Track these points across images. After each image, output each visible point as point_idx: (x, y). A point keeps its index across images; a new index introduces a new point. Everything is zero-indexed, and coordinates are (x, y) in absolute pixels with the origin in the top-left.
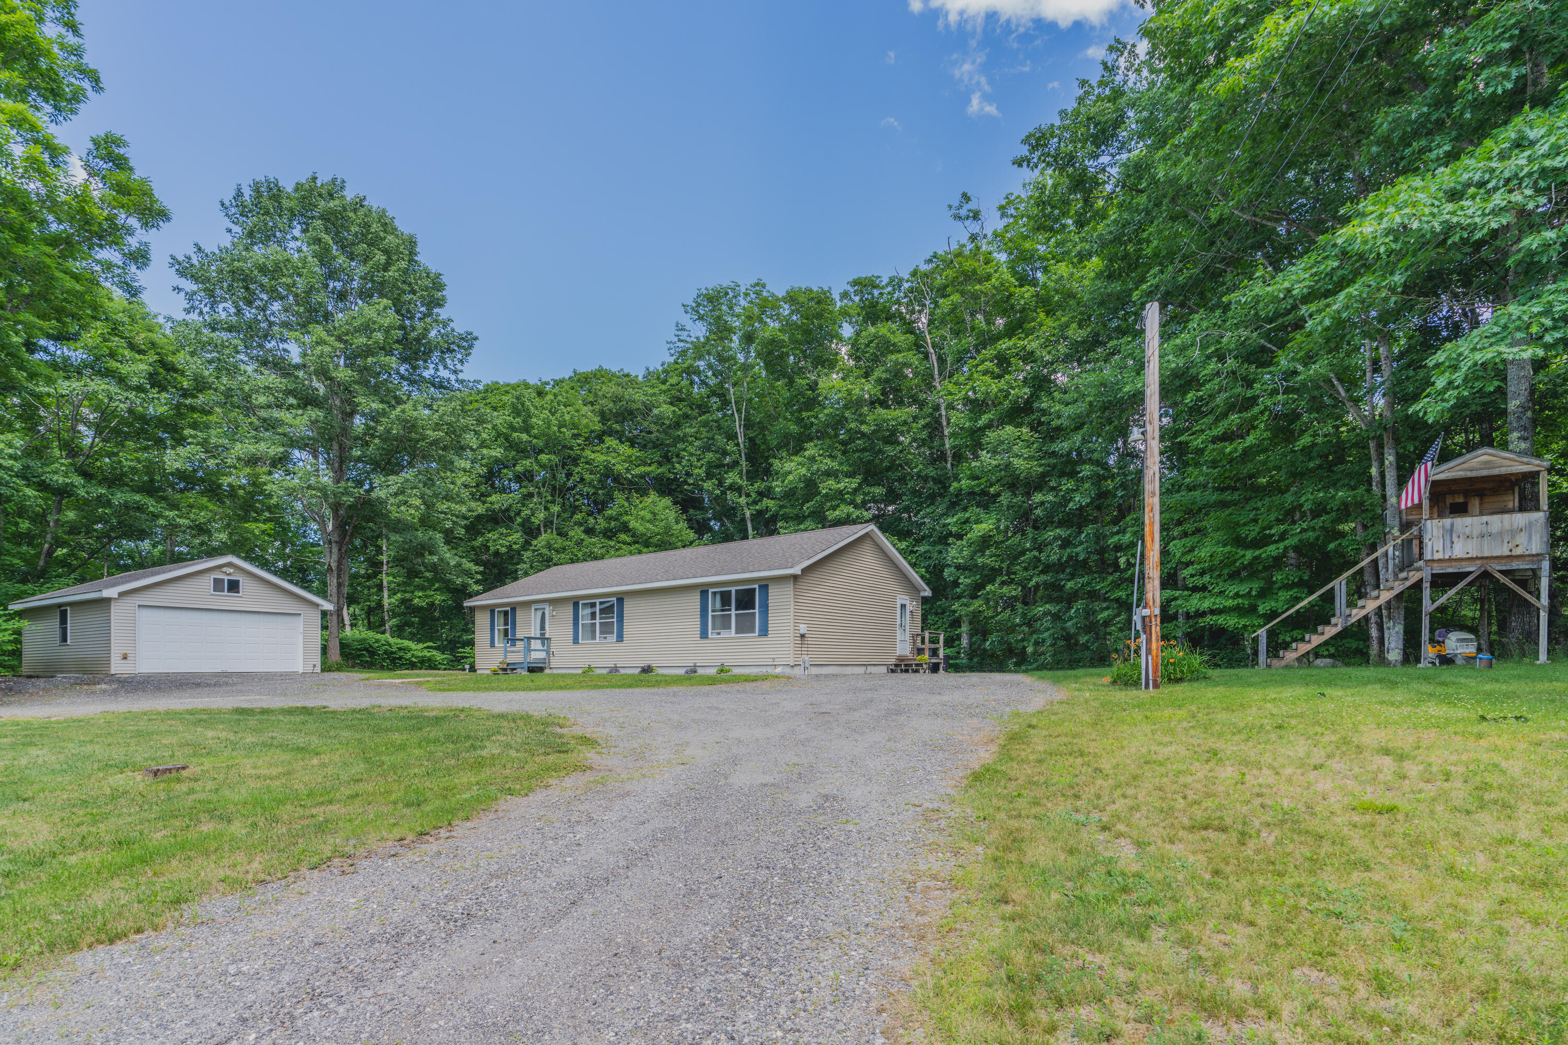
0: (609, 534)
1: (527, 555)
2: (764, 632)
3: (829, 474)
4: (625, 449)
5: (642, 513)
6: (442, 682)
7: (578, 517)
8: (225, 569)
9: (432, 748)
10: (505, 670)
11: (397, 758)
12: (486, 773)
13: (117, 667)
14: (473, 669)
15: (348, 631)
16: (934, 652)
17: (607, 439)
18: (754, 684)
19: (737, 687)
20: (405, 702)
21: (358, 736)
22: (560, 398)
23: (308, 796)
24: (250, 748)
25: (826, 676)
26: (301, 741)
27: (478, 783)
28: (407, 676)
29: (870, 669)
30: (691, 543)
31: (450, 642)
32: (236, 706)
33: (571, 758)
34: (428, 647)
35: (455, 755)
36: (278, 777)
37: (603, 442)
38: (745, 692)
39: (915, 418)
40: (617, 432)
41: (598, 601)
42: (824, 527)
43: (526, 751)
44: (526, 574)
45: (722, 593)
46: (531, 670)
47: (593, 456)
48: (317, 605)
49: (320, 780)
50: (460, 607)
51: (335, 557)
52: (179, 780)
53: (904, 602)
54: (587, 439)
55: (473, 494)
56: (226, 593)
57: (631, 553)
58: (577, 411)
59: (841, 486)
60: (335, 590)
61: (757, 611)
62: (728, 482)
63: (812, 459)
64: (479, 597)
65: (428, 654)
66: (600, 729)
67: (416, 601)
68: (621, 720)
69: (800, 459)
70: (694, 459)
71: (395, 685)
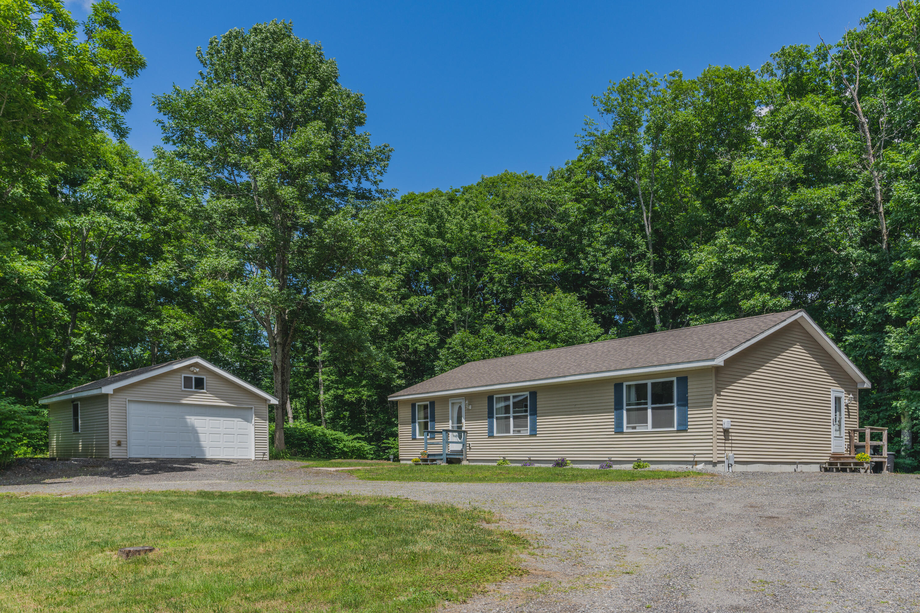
0: (518, 331)
1: (442, 352)
2: (683, 427)
3: (742, 261)
4: (533, 248)
5: (548, 310)
6: (370, 471)
7: (487, 315)
8: (192, 369)
9: (365, 540)
10: (425, 460)
11: (335, 550)
12: (420, 573)
13: (114, 453)
14: (396, 459)
15: (291, 424)
16: (876, 450)
17: (515, 239)
18: (677, 481)
19: (659, 484)
20: (339, 490)
21: (299, 524)
22: (471, 203)
23: (253, 586)
24: (207, 533)
25: (753, 474)
26: (249, 526)
27: (413, 584)
28: (341, 465)
29: (801, 468)
30: (598, 337)
31: (376, 434)
32: (200, 489)
33: (504, 557)
34: (359, 438)
35: (389, 549)
36: (228, 565)
37: (512, 242)
38: (670, 489)
39: (843, 195)
40: (524, 231)
41: (511, 395)
42: (737, 317)
43: (457, 548)
44: (442, 370)
45: (638, 387)
46: (450, 461)
47: (502, 255)
48: (266, 400)
49: (264, 570)
50: (383, 400)
51: (279, 356)
52: (146, 563)
53: (839, 395)
54: (495, 240)
55: (394, 297)
56: (193, 389)
57: (539, 348)
58: (487, 214)
59: (756, 273)
60: (280, 387)
61: (675, 404)
62: (635, 276)
63: (723, 249)
64: (402, 392)
65: (358, 445)
66: (527, 526)
67: (347, 396)
68: (547, 516)
69: (711, 248)
70: (599, 254)
71: (330, 473)
